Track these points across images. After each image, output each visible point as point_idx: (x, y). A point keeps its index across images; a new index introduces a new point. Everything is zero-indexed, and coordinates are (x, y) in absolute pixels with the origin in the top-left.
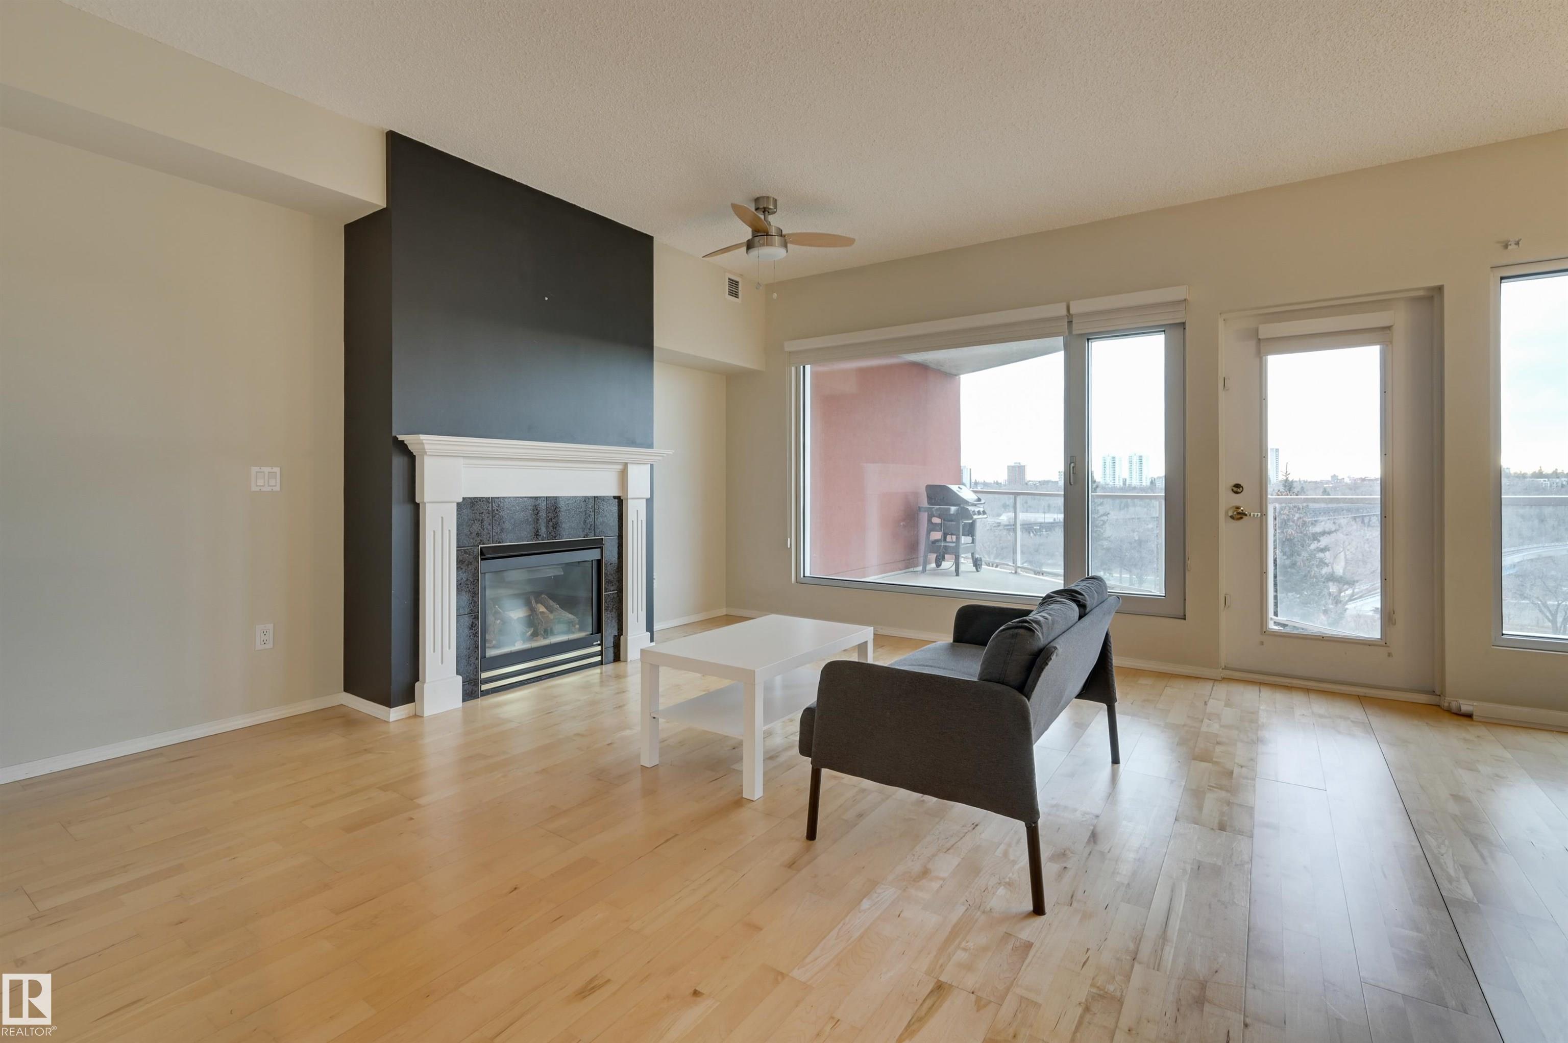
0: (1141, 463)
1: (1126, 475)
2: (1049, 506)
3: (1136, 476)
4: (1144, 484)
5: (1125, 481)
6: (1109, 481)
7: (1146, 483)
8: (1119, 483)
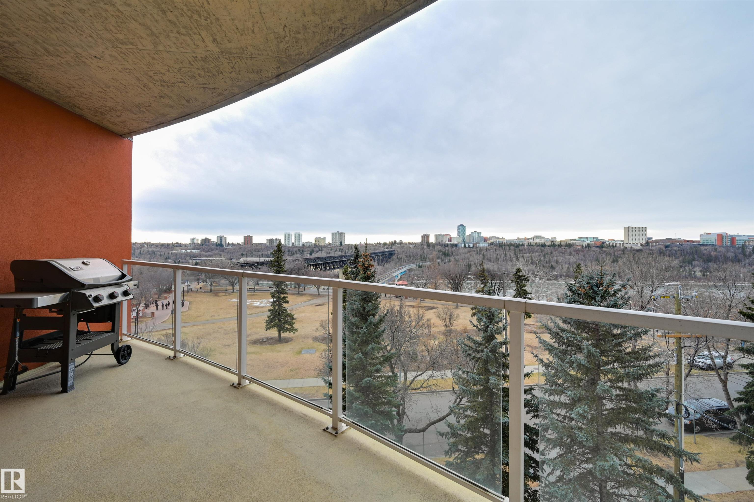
0: (299, 237)
1: (293, 241)
2: (262, 255)
3: (297, 242)
4: (300, 245)
5: (293, 244)
6: (287, 244)
7: (301, 245)
8: (291, 245)
